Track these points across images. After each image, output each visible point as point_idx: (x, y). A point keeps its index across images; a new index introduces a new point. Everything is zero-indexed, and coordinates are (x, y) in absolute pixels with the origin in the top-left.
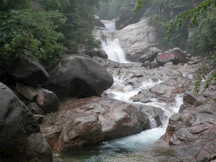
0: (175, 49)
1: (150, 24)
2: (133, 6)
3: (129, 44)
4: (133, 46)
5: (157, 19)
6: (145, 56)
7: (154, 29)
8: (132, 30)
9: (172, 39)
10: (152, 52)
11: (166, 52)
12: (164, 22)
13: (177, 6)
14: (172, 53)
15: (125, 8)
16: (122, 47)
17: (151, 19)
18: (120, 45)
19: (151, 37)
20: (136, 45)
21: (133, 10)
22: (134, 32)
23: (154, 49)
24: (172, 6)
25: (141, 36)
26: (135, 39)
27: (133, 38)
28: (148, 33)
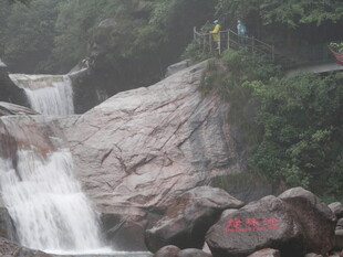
0: (288, 193)
1: (205, 88)
2: (145, 15)
3: (114, 174)
4: (134, 179)
5: (235, 67)
6: (166, 222)
7: (225, 108)
8: (130, 113)
9: (295, 150)
10: (199, 206)
11: (251, 207)
12: (264, 79)
13: (317, 16)
14: (277, 209)
15: (113, 23)
16: (87, 187)
17: (212, 68)
18: (78, 177)
19: (212, 142)
20: (146, 175)
21: (142, 31)
22: (138, 121)
23: (209, 195)
24: (297, 17)
25: (168, 141)
26: (143, 152)
27: (133, 145)
28: (197, 126)
